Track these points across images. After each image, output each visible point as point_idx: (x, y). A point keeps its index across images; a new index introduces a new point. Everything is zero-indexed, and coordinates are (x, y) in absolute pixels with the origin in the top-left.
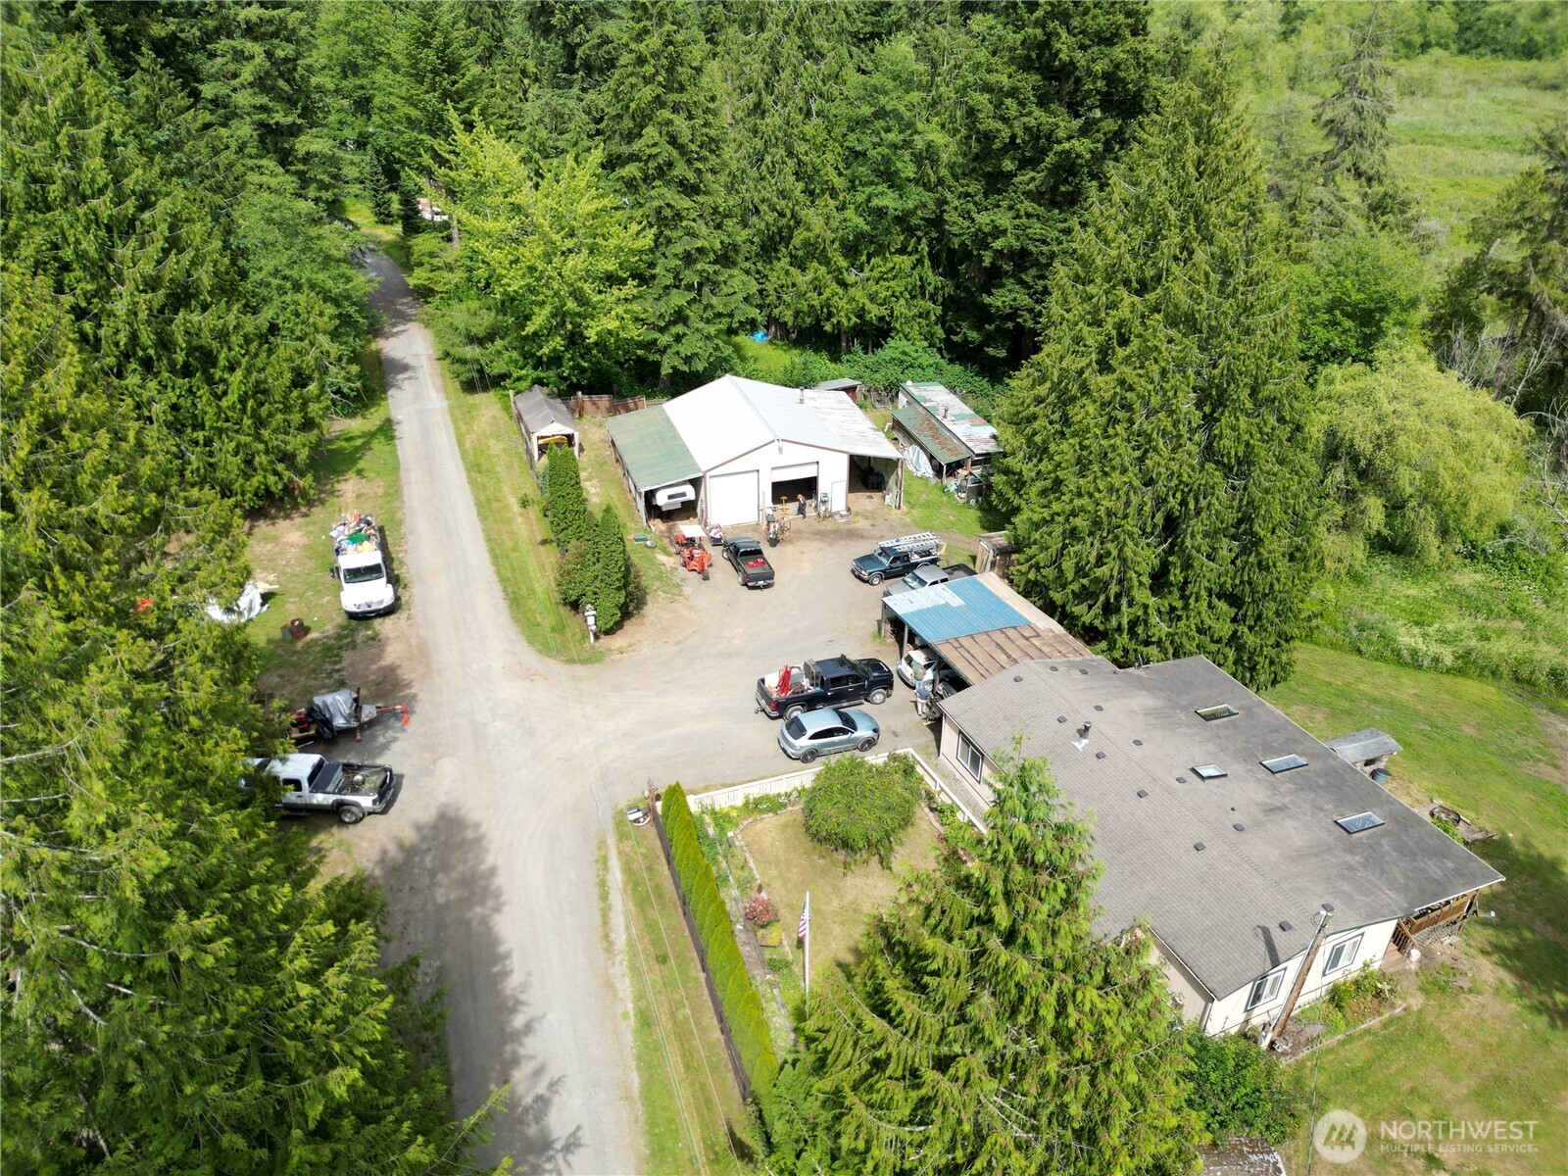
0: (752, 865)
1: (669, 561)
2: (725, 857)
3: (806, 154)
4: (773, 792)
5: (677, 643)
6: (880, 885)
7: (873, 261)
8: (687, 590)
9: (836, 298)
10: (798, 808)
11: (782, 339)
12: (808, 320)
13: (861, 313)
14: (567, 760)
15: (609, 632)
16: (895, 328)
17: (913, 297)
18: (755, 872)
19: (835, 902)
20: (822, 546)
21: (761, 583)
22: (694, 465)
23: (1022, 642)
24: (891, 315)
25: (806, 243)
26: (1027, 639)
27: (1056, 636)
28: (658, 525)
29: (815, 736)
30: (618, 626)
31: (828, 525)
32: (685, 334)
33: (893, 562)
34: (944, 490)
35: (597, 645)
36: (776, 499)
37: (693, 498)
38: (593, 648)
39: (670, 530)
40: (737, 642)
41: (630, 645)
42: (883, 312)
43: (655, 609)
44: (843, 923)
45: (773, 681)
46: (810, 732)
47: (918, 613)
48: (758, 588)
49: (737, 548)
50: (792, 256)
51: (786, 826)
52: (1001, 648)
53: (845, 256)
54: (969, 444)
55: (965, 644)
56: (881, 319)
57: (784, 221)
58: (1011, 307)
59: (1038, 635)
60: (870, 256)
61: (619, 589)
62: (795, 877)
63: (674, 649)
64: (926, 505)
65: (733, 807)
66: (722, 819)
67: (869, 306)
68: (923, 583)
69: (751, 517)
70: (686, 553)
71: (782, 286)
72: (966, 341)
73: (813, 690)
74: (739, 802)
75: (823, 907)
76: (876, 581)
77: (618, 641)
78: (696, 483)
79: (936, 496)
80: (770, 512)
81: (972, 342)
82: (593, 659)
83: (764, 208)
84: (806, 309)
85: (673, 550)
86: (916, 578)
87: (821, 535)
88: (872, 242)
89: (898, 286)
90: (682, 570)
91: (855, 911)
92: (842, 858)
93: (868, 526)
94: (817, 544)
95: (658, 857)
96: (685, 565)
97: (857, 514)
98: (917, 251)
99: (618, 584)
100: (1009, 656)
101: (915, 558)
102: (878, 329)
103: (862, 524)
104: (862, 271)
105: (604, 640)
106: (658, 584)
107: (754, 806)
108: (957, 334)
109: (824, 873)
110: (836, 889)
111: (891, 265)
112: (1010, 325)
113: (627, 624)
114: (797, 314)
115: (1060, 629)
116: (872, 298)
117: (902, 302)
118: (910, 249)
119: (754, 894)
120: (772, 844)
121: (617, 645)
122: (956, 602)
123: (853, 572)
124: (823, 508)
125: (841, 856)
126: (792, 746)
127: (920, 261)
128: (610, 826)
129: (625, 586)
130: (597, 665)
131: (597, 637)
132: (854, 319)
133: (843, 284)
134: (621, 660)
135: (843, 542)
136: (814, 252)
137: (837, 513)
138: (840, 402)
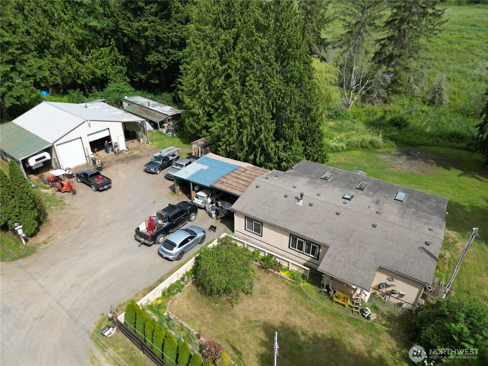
0: (186, 325)
1: (50, 191)
2: (170, 328)
3: (45, 6)
4: (174, 281)
5: (77, 228)
6: (251, 303)
7: (92, 51)
8: (67, 202)
9: (80, 68)
10: (190, 283)
11: (56, 93)
12: (69, 80)
13: (93, 73)
14: (42, 317)
15: (33, 235)
16: (110, 79)
17: (113, 65)
18: (189, 328)
19: (237, 322)
20: (124, 165)
21: (106, 187)
22: (45, 142)
23: (243, 174)
24: (106, 74)
25: (58, 47)
26: (244, 172)
27: (252, 168)
28: (33, 177)
29: (181, 245)
30: (38, 230)
31: (121, 156)
32: (13, 86)
33: (162, 162)
34: (161, 133)
35: (28, 244)
36: (93, 151)
37: (50, 158)
38: (26, 247)
39: (41, 178)
40: (109, 217)
41: (49, 238)
42: (103, 72)
43: (53, 214)
44: (248, 332)
45: (143, 228)
46: (178, 244)
47: (193, 176)
48: (105, 189)
49: (85, 175)
50: (52, 54)
51: (189, 296)
52: (238, 178)
53: (79, 49)
54: (165, 113)
55: (223, 181)
56: (102, 75)
57: (44, 37)
58: (157, 61)
59: (246, 170)
60: (90, 49)
61: (32, 209)
62: (210, 320)
63: (76, 231)
64: (157, 140)
65: (158, 299)
66: (156, 308)
67: (96, 70)
68: (182, 166)
69: (83, 161)
70: (58, 184)
71: (51, 68)
72: (141, 80)
73: (166, 224)
74: (159, 295)
75: (234, 329)
76: (158, 172)
77: (40, 238)
78: (49, 150)
79: (159, 136)
80: (92, 156)
81: (144, 80)
82: (29, 252)
83: (31, 31)
84: (67, 75)
85: (48, 186)
86: (177, 165)
87: (122, 161)
88: (89, 43)
89: (106, 60)
90: (59, 194)
91: (249, 322)
92: (225, 298)
93: (139, 153)
94: (122, 165)
95: (133, 349)
96: (59, 190)
97: (131, 149)
98: (110, 45)
99: (31, 206)
100: (243, 180)
101: (171, 158)
102: (102, 80)
103: (136, 152)
104: (88, 56)
105: (31, 240)
106: (49, 203)
107: (168, 293)
108: (136, 78)
109: (222, 310)
110: (233, 315)
111: (100, 52)
112: (158, 69)
113: (41, 228)
114: (62, 79)
115: (252, 166)
116: (96, 67)
117: (109, 67)
118: (107, 44)
119: (197, 341)
120: (188, 308)
121: (41, 240)
122: (205, 167)
123: (146, 171)
124: (116, 150)
125: (224, 298)
126: (170, 254)
127: (112, 49)
128: (92, 344)
129: (36, 206)
130: (34, 255)
131: (26, 240)
132: (91, 77)
133: (82, 62)
134: (47, 247)
135: (133, 161)
136: (63, 49)
137: (123, 150)
138: (103, 106)
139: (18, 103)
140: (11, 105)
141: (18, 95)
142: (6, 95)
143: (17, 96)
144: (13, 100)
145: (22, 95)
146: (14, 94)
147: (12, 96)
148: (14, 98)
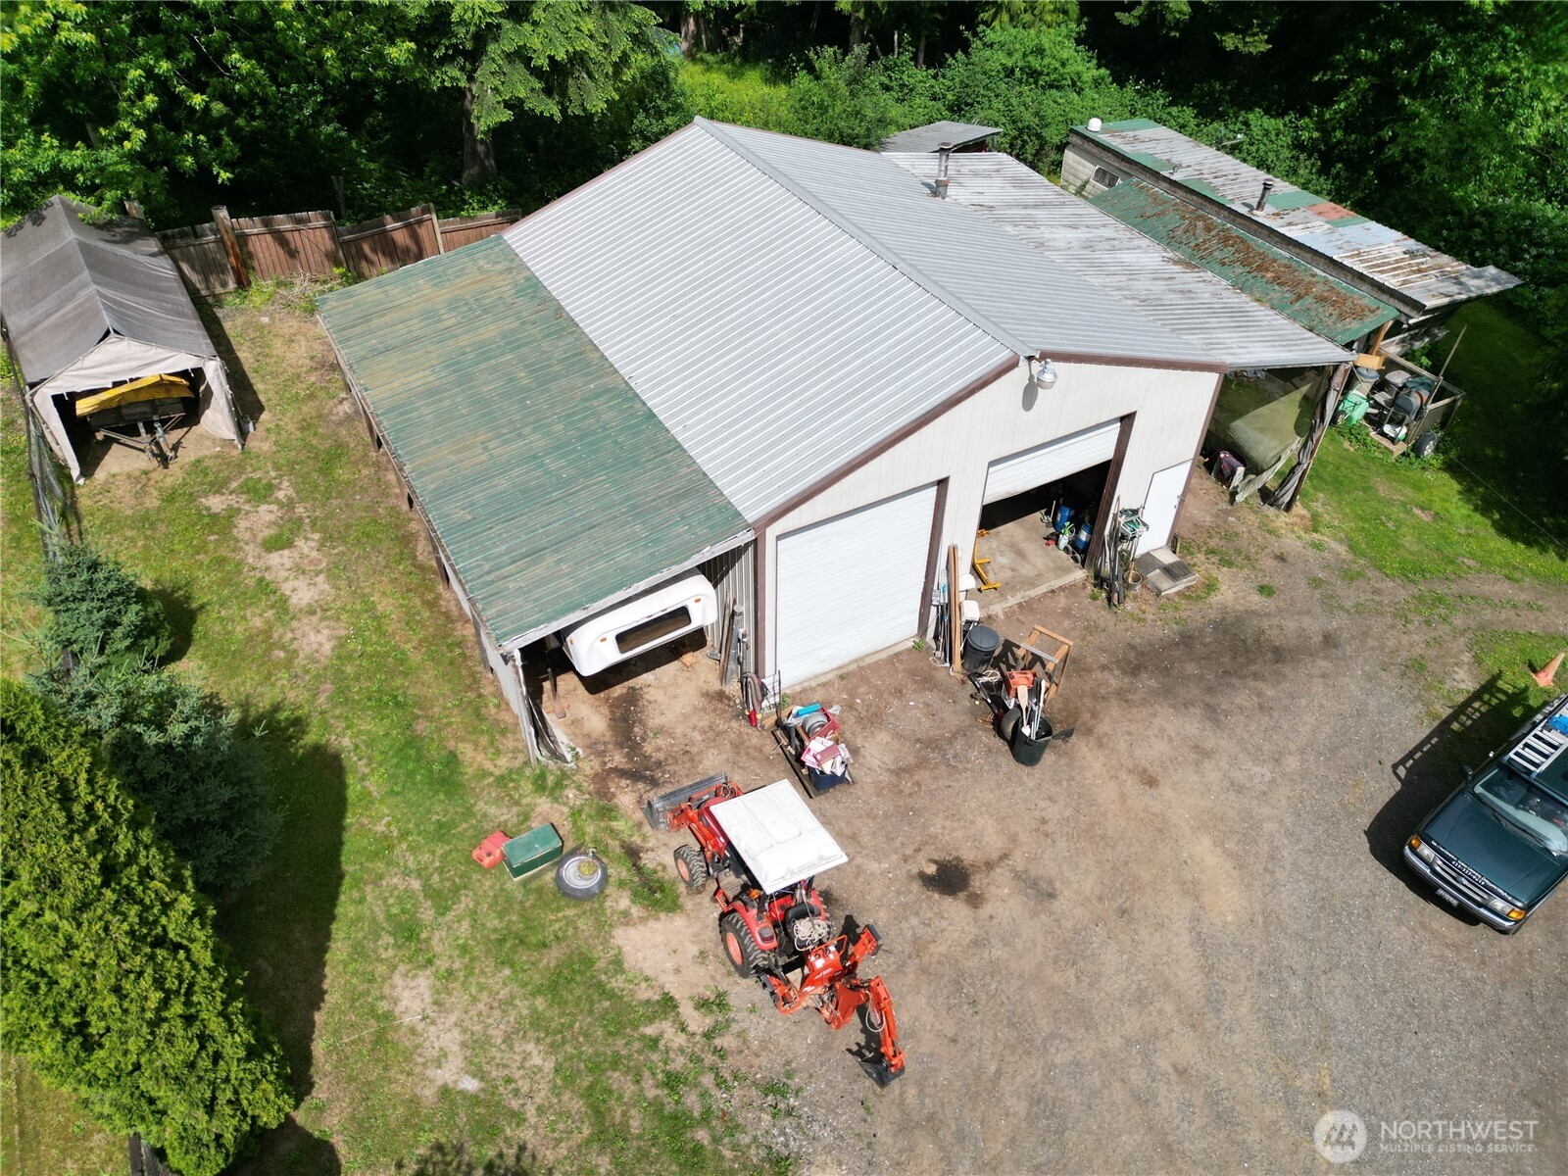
80: (973, 610)
93: (1254, 599)
103: (1230, 591)
139: (551, 108)
140: (506, 116)
141: (561, 56)
142: (491, 47)
143: (551, 58)
144: (524, 87)
145: (579, 59)
146: (535, 42)
147: (521, 56)
148: (536, 72)
